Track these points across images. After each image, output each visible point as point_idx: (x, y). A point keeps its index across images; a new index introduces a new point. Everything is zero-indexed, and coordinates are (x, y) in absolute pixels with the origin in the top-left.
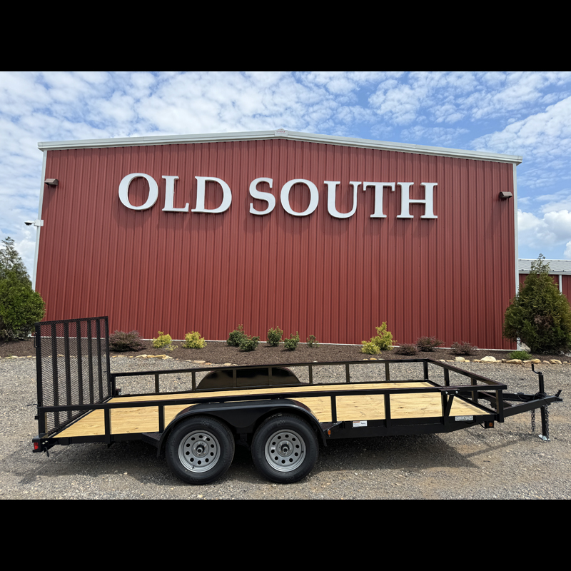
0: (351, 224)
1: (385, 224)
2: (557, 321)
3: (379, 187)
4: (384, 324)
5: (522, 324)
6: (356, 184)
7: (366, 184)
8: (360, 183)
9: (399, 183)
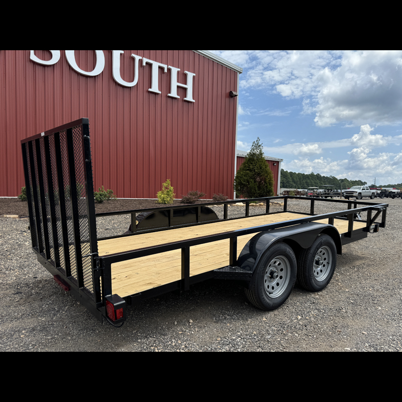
0: (133, 93)
1: (159, 98)
2: (267, 181)
3: (156, 65)
4: (169, 181)
5: (248, 182)
6: (137, 58)
7: (145, 60)
8: (141, 58)
9: (170, 67)
